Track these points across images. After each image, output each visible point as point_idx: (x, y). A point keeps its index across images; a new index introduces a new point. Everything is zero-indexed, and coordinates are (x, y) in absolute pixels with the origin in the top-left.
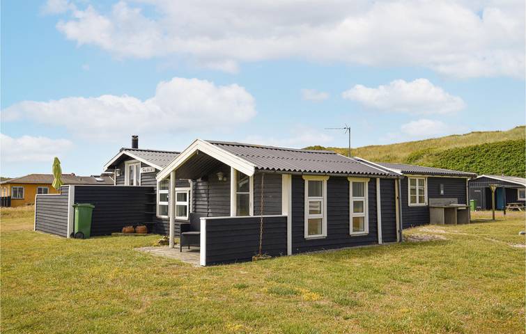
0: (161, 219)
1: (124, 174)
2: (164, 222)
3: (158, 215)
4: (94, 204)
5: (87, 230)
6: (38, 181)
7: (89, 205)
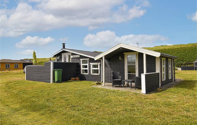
0: (84, 75)
1: (61, 58)
2: (85, 76)
3: (82, 73)
4: (62, 69)
5: (60, 80)
6: (6, 62)
7: (61, 69)
